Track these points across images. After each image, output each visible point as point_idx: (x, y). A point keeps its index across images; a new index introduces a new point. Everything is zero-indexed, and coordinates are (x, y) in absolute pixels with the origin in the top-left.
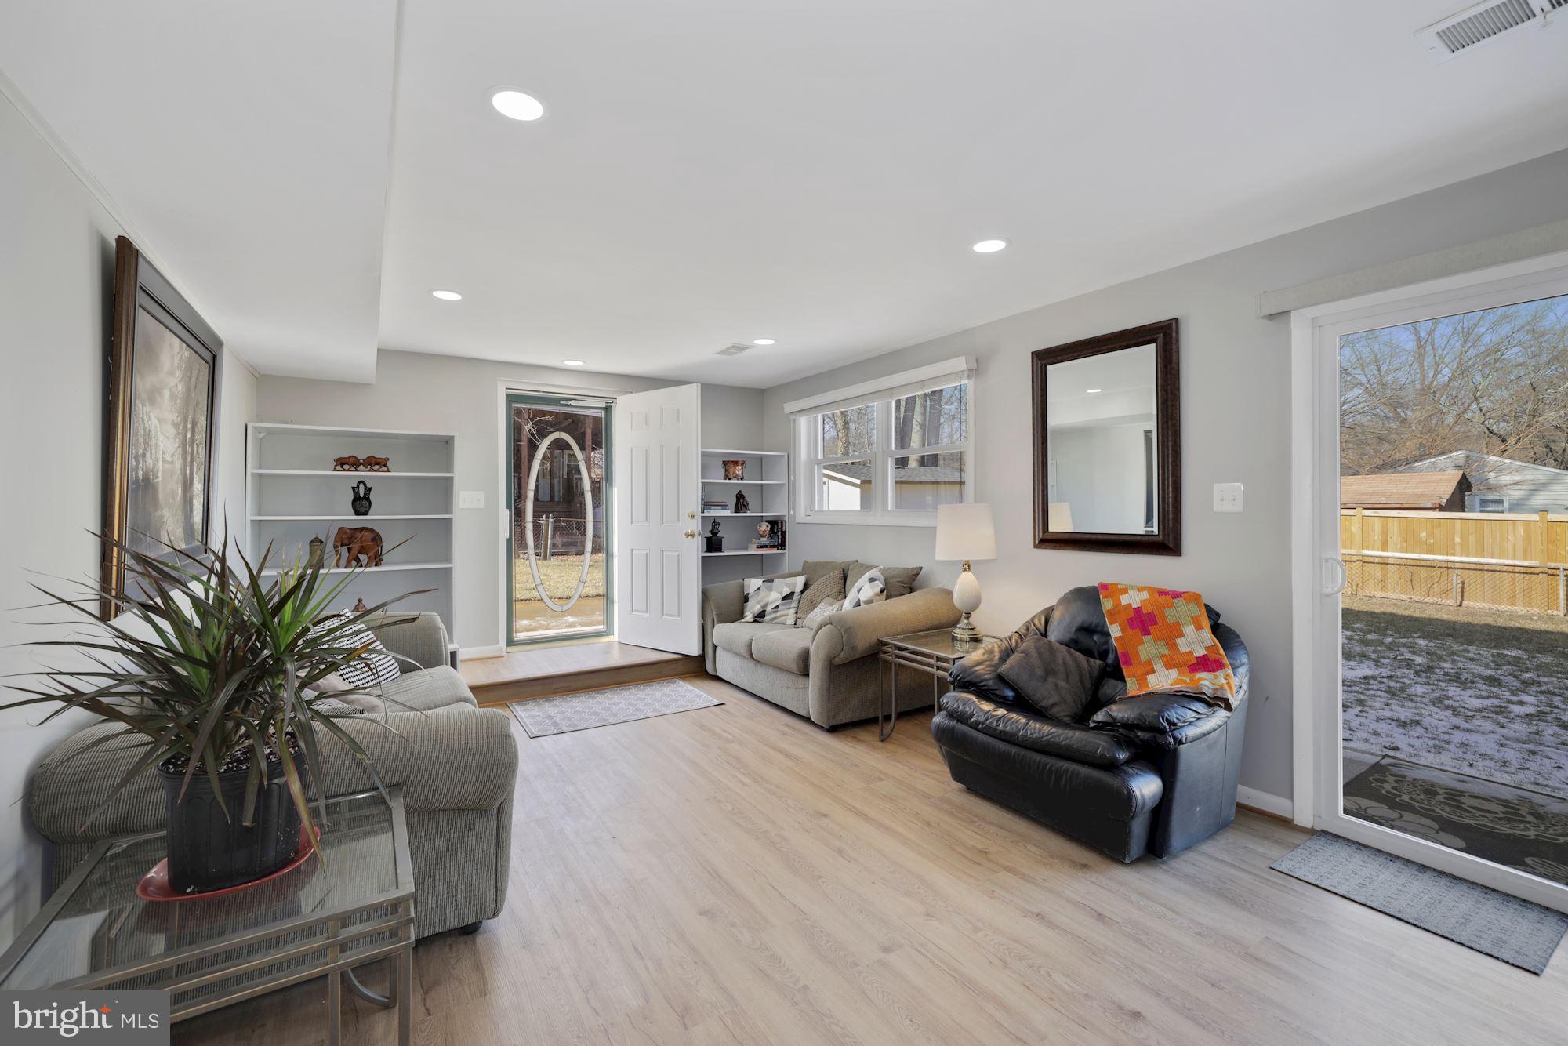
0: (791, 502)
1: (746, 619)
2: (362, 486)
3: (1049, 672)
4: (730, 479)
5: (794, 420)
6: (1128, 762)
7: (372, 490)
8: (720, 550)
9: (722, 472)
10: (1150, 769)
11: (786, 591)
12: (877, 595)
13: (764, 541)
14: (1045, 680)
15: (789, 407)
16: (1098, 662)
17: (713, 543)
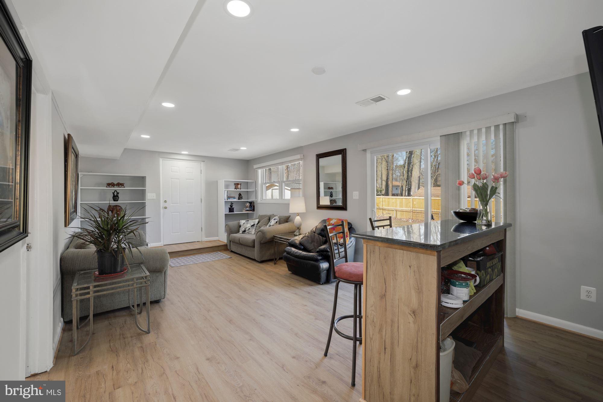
0: (256, 197)
1: (240, 233)
2: (116, 192)
3: (313, 241)
4: (237, 189)
5: (257, 171)
6: (321, 260)
7: (119, 194)
8: (233, 212)
9: (234, 187)
10: (326, 261)
11: (252, 224)
12: (275, 223)
13: (248, 209)
14: (311, 243)
15: (255, 166)
16: (325, 238)
17: (231, 210)
